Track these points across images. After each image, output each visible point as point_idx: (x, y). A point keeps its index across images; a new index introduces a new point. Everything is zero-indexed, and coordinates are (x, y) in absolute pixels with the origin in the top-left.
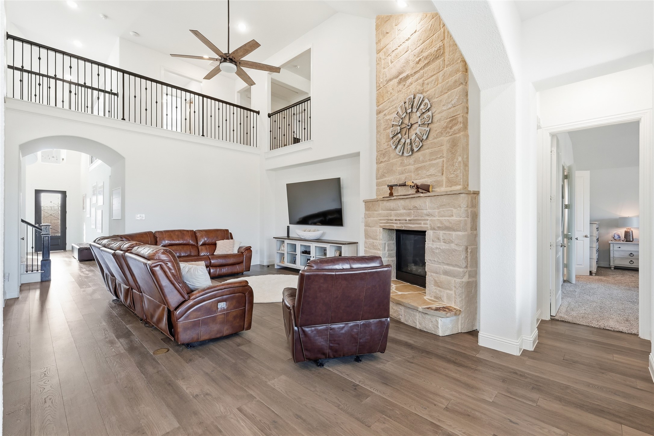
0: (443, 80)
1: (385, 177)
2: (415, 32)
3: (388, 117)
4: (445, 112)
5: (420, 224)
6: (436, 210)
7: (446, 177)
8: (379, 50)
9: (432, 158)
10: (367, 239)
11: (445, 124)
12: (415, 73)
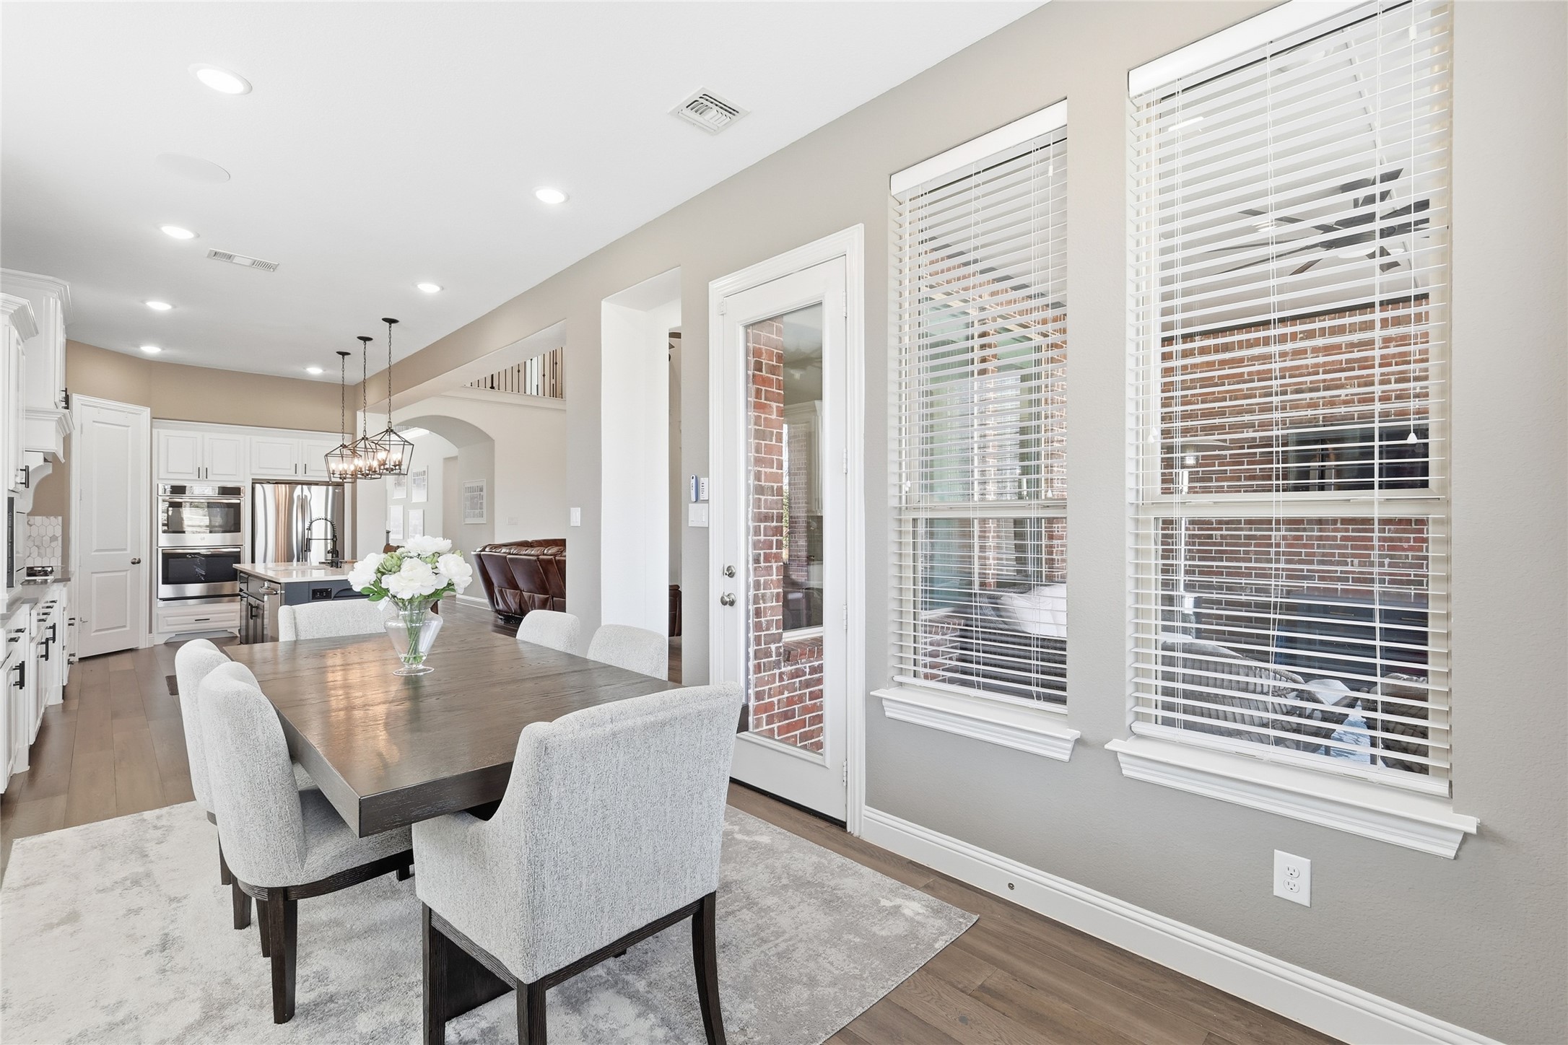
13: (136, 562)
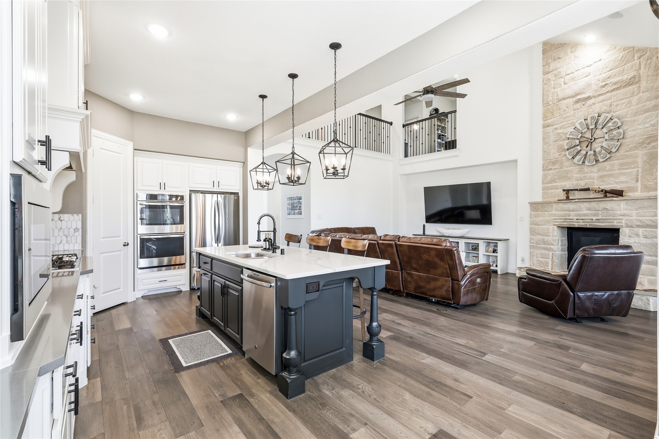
0: (638, 104)
1: (556, 182)
2: (600, 60)
3: (560, 131)
4: (641, 130)
5: (612, 222)
6: (634, 211)
7: (642, 184)
8: (547, 72)
9: (623, 168)
10: (534, 235)
11: (641, 140)
12: (599, 95)
13: (126, 245)
